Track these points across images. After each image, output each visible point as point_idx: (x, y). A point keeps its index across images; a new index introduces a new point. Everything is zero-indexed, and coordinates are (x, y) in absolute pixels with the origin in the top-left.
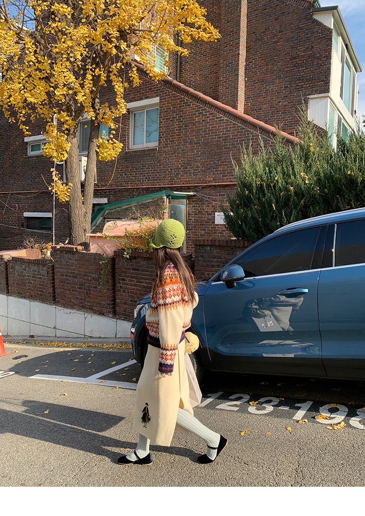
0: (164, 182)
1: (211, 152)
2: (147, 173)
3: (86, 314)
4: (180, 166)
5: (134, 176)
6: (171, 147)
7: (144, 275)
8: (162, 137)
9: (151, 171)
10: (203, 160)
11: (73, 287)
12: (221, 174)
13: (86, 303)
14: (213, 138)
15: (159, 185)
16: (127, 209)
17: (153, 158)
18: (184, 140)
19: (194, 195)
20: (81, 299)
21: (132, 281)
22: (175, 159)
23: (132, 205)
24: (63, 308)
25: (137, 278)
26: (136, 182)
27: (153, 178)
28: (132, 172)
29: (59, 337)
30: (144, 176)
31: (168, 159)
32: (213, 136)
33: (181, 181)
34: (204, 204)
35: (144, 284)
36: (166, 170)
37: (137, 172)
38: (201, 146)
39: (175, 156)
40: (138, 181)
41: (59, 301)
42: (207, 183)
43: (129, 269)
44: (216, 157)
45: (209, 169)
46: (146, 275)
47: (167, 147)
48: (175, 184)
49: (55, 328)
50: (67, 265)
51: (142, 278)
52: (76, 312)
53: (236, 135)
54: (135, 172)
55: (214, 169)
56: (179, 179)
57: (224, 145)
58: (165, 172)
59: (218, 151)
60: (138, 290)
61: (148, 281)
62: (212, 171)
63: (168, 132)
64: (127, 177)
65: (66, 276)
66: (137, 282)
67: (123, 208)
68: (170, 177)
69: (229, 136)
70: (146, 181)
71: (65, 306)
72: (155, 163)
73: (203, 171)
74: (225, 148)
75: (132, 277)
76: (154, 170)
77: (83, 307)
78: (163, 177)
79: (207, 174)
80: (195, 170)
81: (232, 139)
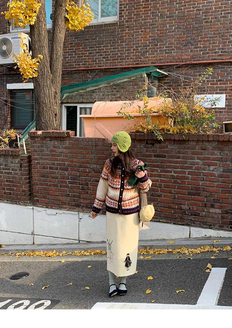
0: (126, 62)
1: (189, 26)
2: (105, 52)
3: (81, 214)
4: (148, 42)
5: (88, 56)
6: (136, 21)
7: (173, 162)
8: (123, 10)
9: (110, 49)
10: (178, 36)
11: (62, 182)
12: (200, 51)
13: (81, 201)
14: (190, 11)
15: (121, 65)
16: (93, 91)
17: (112, 34)
18: (153, 13)
19: (166, 76)
20: (74, 196)
21: (153, 171)
22: (141, 35)
23: (100, 86)
24: (44, 209)
25: (162, 167)
26: (90, 63)
27: (113, 57)
28: (85, 51)
29: (38, 245)
30: (101, 55)
31: (133, 36)
32: (190, 8)
33: (149, 60)
34: (180, 85)
35: (173, 174)
36: (130, 47)
37: (92, 50)
38: (175, 19)
39: (142, 31)
40: (93, 61)
41: (38, 201)
42: (183, 62)
43: (150, 156)
44: (194, 32)
45: (186, 46)
46: (177, 162)
47: (131, 21)
48: (141, 64)
49: (33, 234)
50: (52, 155)
51: (170, 167)
52: (65, 212)
53: (220, 8)
54: (88, 50)
55: (192, 45)
56: (147, 57)
57: (205, 19)
58: (128, 50)
59: (197, 25)
60: (162, 181)
61: (179, 170)
62: (189, 48)
63: (131, 3)
64: (78, 57)
65: (51, 168)
66: (162, 171)
67: (88, 90)
68: (135, 55)
69: (210, 9)
70: (103, 61)
71: (48, 205)
72: (115, 40)
73: (178, 48)
74: (207, 22)
75: (154, 166)
76: (114, 49)
77: (78, 206)
78: (126, 56)
79: (183, 51)
80: (168, 47)
81: (215, 11)
